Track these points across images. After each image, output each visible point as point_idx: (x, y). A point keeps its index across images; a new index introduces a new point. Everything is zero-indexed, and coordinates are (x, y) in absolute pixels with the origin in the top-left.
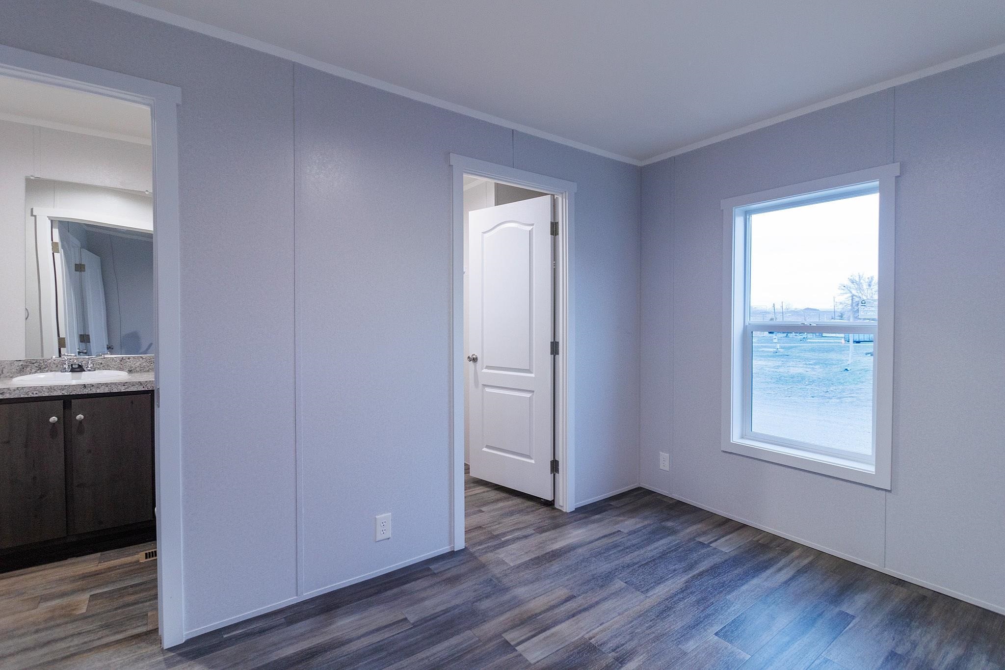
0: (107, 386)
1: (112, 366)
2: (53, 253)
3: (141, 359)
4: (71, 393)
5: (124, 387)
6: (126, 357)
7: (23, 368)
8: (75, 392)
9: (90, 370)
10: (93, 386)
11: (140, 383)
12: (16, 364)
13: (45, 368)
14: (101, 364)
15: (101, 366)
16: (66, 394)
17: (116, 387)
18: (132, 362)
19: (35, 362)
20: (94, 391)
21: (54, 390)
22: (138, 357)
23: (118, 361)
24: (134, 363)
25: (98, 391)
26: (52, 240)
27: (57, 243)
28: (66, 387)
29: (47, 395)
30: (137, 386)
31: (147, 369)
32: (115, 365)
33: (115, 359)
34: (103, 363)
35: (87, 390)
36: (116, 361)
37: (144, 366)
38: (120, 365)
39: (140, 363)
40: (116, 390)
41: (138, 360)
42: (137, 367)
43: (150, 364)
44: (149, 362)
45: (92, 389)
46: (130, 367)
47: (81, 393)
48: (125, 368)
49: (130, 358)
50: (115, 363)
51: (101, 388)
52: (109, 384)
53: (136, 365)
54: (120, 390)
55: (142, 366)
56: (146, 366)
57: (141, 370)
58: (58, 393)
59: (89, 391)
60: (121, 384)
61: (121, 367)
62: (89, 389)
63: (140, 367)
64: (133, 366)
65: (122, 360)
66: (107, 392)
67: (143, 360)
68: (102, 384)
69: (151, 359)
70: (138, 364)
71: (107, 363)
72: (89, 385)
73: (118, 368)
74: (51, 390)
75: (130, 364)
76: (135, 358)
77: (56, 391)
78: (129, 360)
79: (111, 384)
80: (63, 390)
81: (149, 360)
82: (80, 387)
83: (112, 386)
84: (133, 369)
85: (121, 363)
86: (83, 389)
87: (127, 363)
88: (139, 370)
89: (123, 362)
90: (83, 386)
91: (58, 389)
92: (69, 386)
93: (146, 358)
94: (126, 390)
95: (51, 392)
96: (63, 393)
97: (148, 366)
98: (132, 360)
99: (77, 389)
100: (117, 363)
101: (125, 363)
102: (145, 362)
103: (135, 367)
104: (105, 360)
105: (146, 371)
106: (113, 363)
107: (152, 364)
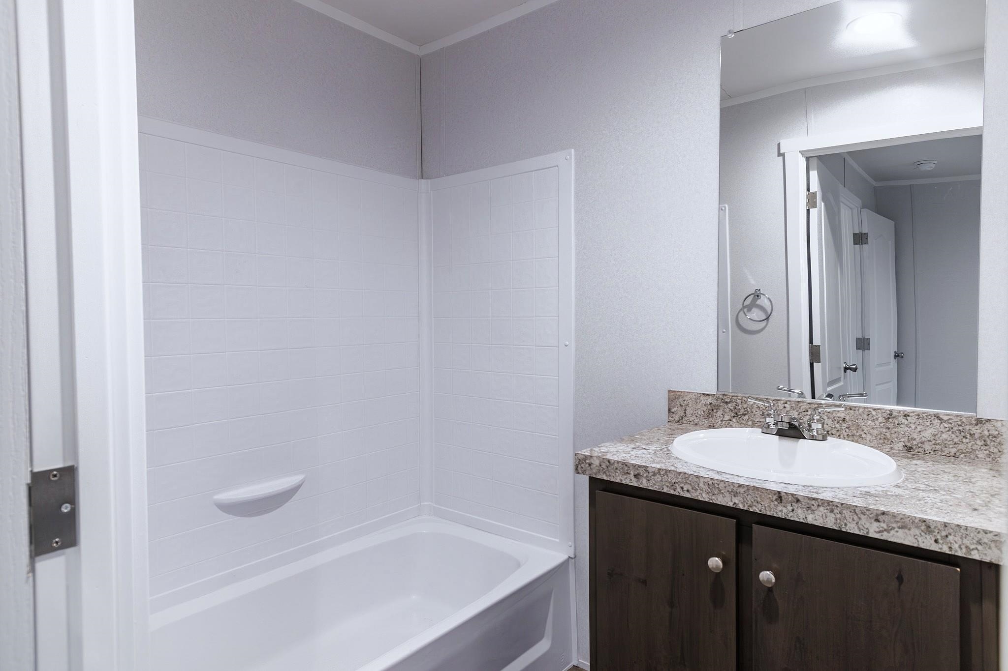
0: (832, 511)
2: (808, 211)
3: (936, 422)
4: (750, 506)
5: (876, 524)
6: (899, 412)
7: (713, 410)
8: (760, 506)
9: (813, 438)
10: (798, 501)
12: (704, 400)
13: (744, 415)
14: (844, 420)
15: (845, 425)
16: (741, 507)
17: (855, 518)
18: (913, 426)
19: (729, 400)
20: (799, 515)
21: (720, 490)
22: (929, 415)
23: (881, 419)
24: (919, 429)
25: (811, 519)
26: (808, 190)
27: (815, 194)
28: (742, 490)
29: (707, 500)
30: (917, 532)
31: (953, 451)
32: (873, 428)
33: (874, 413)
34: (847, 418)
35: (785, 510)
36: (874, 418)
37: (945, 442)
38: (884, 430)
39: (933, 433)
40: (856, 528)
41: (929, 422)
42: (926, 440)
43: (962, 439)
44: (958, 434)
45: (796, 509)
46: (907, 438)
47: (772, 513)
48: (896, 439)
49: (909, 416)
50: (873, 424)
51: (816, 512)
52: (837, 506)
53: (923, 436)
54: (867, 531)
55: (939, 442)
56: (949, 443)
57: (936, 449)
58: (725, 499)
59: (790, 512)
60: (868, 513)
61: (886, 435)
62: (790, 508)
63: (933, 442)
64: (915, 437)
65: (889, 418)
66: (831, 527)
67: (942, 425)
68: (819, 501)
69: (963, 425)
70: (928, 434)
71: (855, 421)
72: (790, 496)
73: (880, 436)
74: (713, 489)
75: (909, 430)
76: (921, 416)
77: (723, 493)
78: (907, 420)
79: (843, 506)
80: (736, 494)
81: (957, 426)
82: (770, 496)
83: (843, 514)
84: (914, 444)
85: (888, 425)
86: (776, 503)
87: (902, 426)
88: (931, 450)
89: (891, 423)
90: (775, 496)
91: (726, 491)
92: (748, 489)
93: (950, 421)
94: (882, 535)
95: (713, 494)
96: (735, 503)
97: (955, 444)
98: (914, 421)
99: (763, 501)
100: (877, 423)
101: (897, 425)
102: (948, 431)
103: (920, 440)
104: (851, 414)
105: (948, 455)
106: (870, 422)
107: (967, 438)
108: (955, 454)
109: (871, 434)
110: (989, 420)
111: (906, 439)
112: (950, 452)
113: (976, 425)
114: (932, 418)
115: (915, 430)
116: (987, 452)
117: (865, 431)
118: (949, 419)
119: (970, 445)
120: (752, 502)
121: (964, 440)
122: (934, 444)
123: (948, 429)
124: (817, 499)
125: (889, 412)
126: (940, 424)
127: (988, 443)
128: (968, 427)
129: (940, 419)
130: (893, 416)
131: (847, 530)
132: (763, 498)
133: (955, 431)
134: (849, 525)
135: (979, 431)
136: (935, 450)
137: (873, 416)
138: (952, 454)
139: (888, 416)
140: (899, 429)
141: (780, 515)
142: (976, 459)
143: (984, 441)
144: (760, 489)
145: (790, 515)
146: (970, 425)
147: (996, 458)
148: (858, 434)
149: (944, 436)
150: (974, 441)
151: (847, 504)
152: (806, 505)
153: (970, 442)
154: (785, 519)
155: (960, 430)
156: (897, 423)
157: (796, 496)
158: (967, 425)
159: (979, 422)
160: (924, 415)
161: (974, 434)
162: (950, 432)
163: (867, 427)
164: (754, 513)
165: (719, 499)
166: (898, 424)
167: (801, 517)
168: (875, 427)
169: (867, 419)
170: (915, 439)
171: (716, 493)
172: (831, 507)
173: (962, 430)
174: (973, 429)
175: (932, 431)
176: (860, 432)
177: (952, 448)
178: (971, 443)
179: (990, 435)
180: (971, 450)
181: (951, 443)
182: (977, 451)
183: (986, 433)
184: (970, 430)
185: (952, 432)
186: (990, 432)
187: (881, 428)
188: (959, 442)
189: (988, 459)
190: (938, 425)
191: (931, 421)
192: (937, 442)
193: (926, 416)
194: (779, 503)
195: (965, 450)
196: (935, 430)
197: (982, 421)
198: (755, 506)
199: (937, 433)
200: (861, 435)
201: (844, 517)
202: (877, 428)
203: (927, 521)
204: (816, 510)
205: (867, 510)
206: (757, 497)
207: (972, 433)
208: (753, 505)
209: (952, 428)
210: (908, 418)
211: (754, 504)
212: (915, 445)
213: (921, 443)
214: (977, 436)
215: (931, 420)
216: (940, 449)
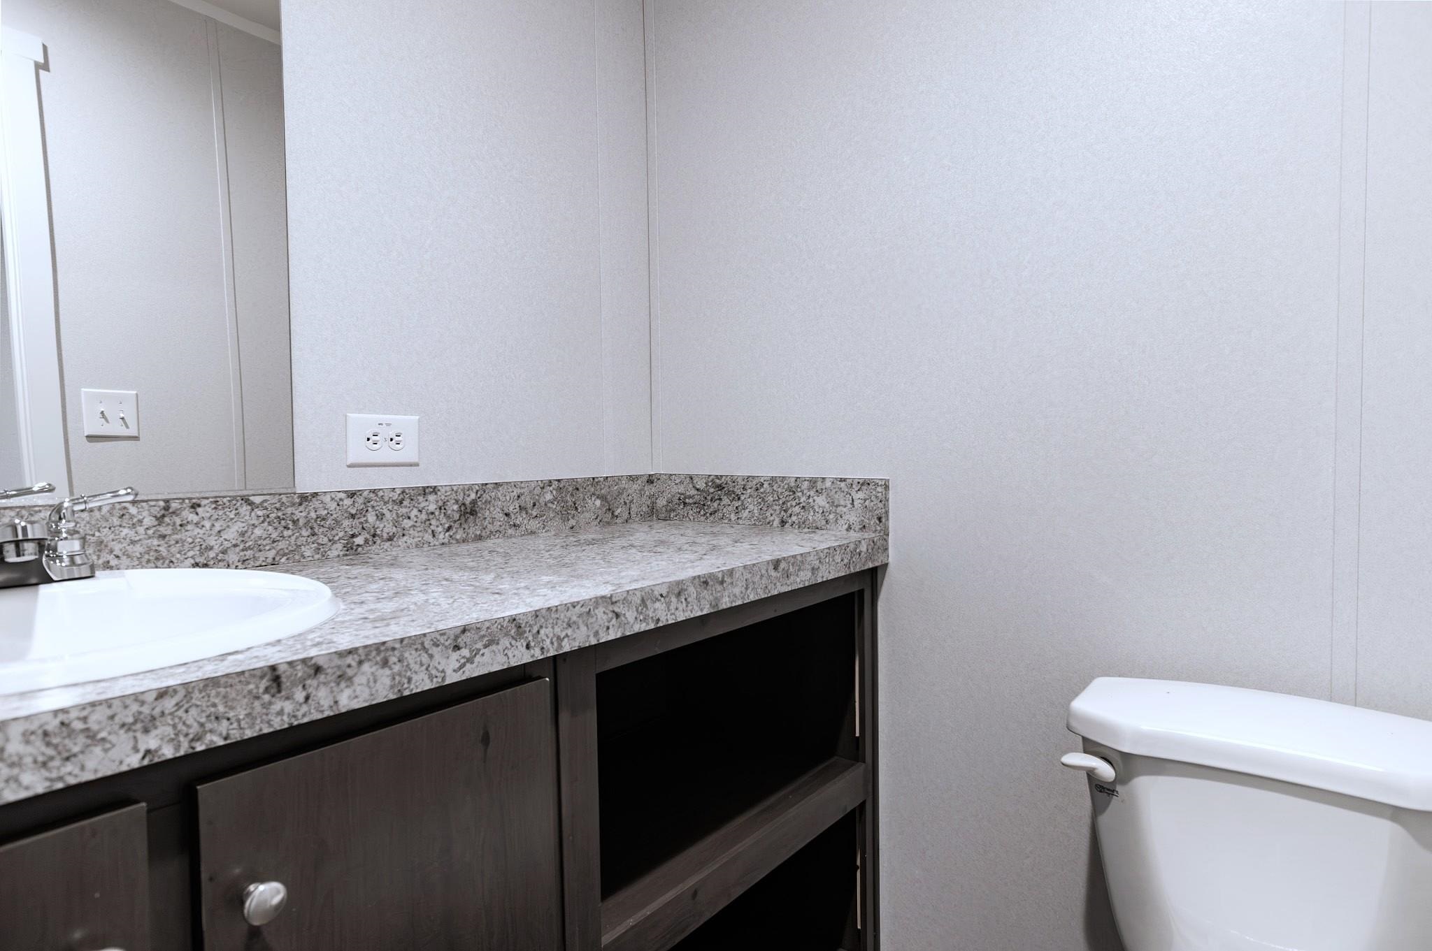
0: (385, 663)
1: (117, 548)
3: (245, 509)
4: (198, 738)
5: (455, 656)
8: (223, 727)
10: (318, 670)
11: (516, 626)
16: (168, 753)
17: (425, 658)
18: (207, 524)
20: (321, 704)
21: (90, 735)
23: (149, 521)
24: (218, 527)
28: (169, 704)
29: (40, 789)
30: (507, 642)
32: (133, 542)
33: (133, 510)
35: (288, 707)
36: (135, 520)
37: (259, 542)
38: (156, 542)
39: (240, 531)
40: (426, 677)
41: (234, 512)
42: (230, 545)
43: (282, 532)
44: (276, 524)
45: (314, 693)
46: (198, 548)
47: (257, 728)
48: (178, 556)
49: (199, 506)
50: (132, 533)
51: (357, 680)
52: (394, 649)
53: (226, 540)
54: (443, 674)
55: (251, 543)
56: (264, 543)
57: (247, 557)
58: (114, 754)
59: (301, 705)
60: (442, 639)
61: (160, 551)
62: (300, 695)
63: (242, 546)
64: (211, 545)
65: (163, 516)
66: (385, 697)
67: (253, 514)
68: (360, 651)
69: (283, 508)
70: (233, 533)
71: (93, 535)
72: (299, 667)
73: (147, 557)
74: (67, 741)
75: (201, 532)
76: (220, 503)
77: (103, 740)
78: (197, 514)
79: (405, 642)
80: (148, 725)
81: (276, 511)
82: (251, 686)
83: (405, 661)
84: (211, 556)
85: (163, 530)
86: (267, 697)
87: (189, 527)
88: (239, 561)
89: (168, 524)
90: (264, 681)
91: (116, 727)
92: (188, 695)
93: (265, 504)
94: (464, 672)
95: (67, 759)
96: (148, 752)
97: (274, 542)
98: (208, 515)
99: (232, 708)
100: (141, 530)
101: (179, 528)
102: (263, 522)
103: (219, 547)
104: (83, 520)
105: (264, 564)
106: (125, 531)
107: (289, 529)
108: (274, 559)
109: (128, 556)
110: (315, 495)
111: (196, 551)
112: (266, 558)
113: (300, 504)
114: (239, 504)
115: (211, 530)
116: (316, 545)
117: (117, 552)
118: (265, 501)
119: (293, 538)
120: (202, 725)
121: (286, 533)
122: (243, 550)
123: (262, 519)
124: (356, 649)
125: (162, 504)
126: (251, 512)
127: (316, 530)
128: (289, 510)
129: (251, 504)
130: (171, 510)
131: (412, 690)
132: (234, 699)
133: (273, 521)
134: (415, 677)
135: (304, 514)
136: (244, 561)
137: (132, 517)
138: (270, 560)
139: (163, 512)
140: (183, 534)
141: (278, 724)
142: (302, 560)
143: (312, 528)
144: (223, 681)
145: (300, 714)
146: (292, 507)
147: (326, 552)
148: (101, 562)
149: (258, 532)
150: (298, 532)
151: (410, 637)
152: (334, 673)
153: (293, 535)
154: (292, 728)
155: (279, 517)
156: (178, 522)
157: (313, 662)
158: (288, 506)
159: (304, 498)
160: (225, 500)
161: (298, 520)
162: (266, 524)
163: (120, 542)
164: (212, 751)
165: (90, 765)
166: (181, 525)
167: (326, 707)
168: (137, 538)
169: (120, 526)
170: (211, 548)
171: (76, 749)
172: (382, 655)
173: (282, 517)
174: (297, 512)
175: (239, 528)
176: (105, 556)
177: (269, 550)
178: (295, 536)
179: (318, 518)
180: (295, 547)
181: (267, 541)
182: (303, 547)
183: (313, 515)
184: (292, 514)
185: (269, 522)
186: (317, 513)
187: (150, 538)
188: (278, 538)
189: (317, 557)
190: (248, 513)
191: (236, 509)
192: (247, 545)
193: (229, 501)
194: (273, 696)
195: (287, 548)
196: (244, 525)
197: (307, 497)
198: (211, 731)
199: (246, 528)
200: (108, 562)
201: (407, 666)
202: (140, 540)
203: (517, 618)
204: (356, 674)
205: (441, 635)
206: (214, 705)
207: (296, 519)
208: (205, 732)
209: (268, 516)
210: (199, 510)
211: (209, 726)
212: (213, 558)
213: (223, 553)
214: (301, 522)
215: (235, 507)
216: (252, 556)
